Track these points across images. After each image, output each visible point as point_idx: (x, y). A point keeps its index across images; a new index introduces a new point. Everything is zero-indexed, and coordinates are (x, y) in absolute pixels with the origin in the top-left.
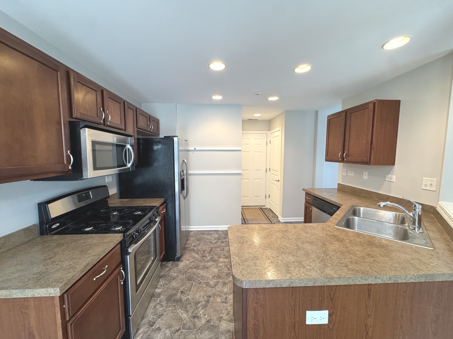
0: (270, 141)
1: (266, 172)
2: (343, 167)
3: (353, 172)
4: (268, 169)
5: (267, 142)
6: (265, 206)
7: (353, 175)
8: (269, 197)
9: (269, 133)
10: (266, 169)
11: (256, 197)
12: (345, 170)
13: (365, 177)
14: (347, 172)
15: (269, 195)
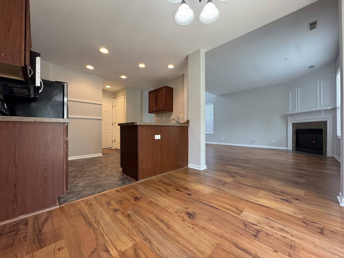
0: (115, 105)
1: (113, 125)
2: (156, 116)
3: (160, 118)
4: (114, 123)
5: (113, 106)
6: (112, 148)
7: (160, 119)
8: (115, 141)
9: (114, 100)
10: (113, 123)
11: (105, 142)
12: (156, 117)
13: (164, 119)
14: (157, 118)
15: (115, 140)
